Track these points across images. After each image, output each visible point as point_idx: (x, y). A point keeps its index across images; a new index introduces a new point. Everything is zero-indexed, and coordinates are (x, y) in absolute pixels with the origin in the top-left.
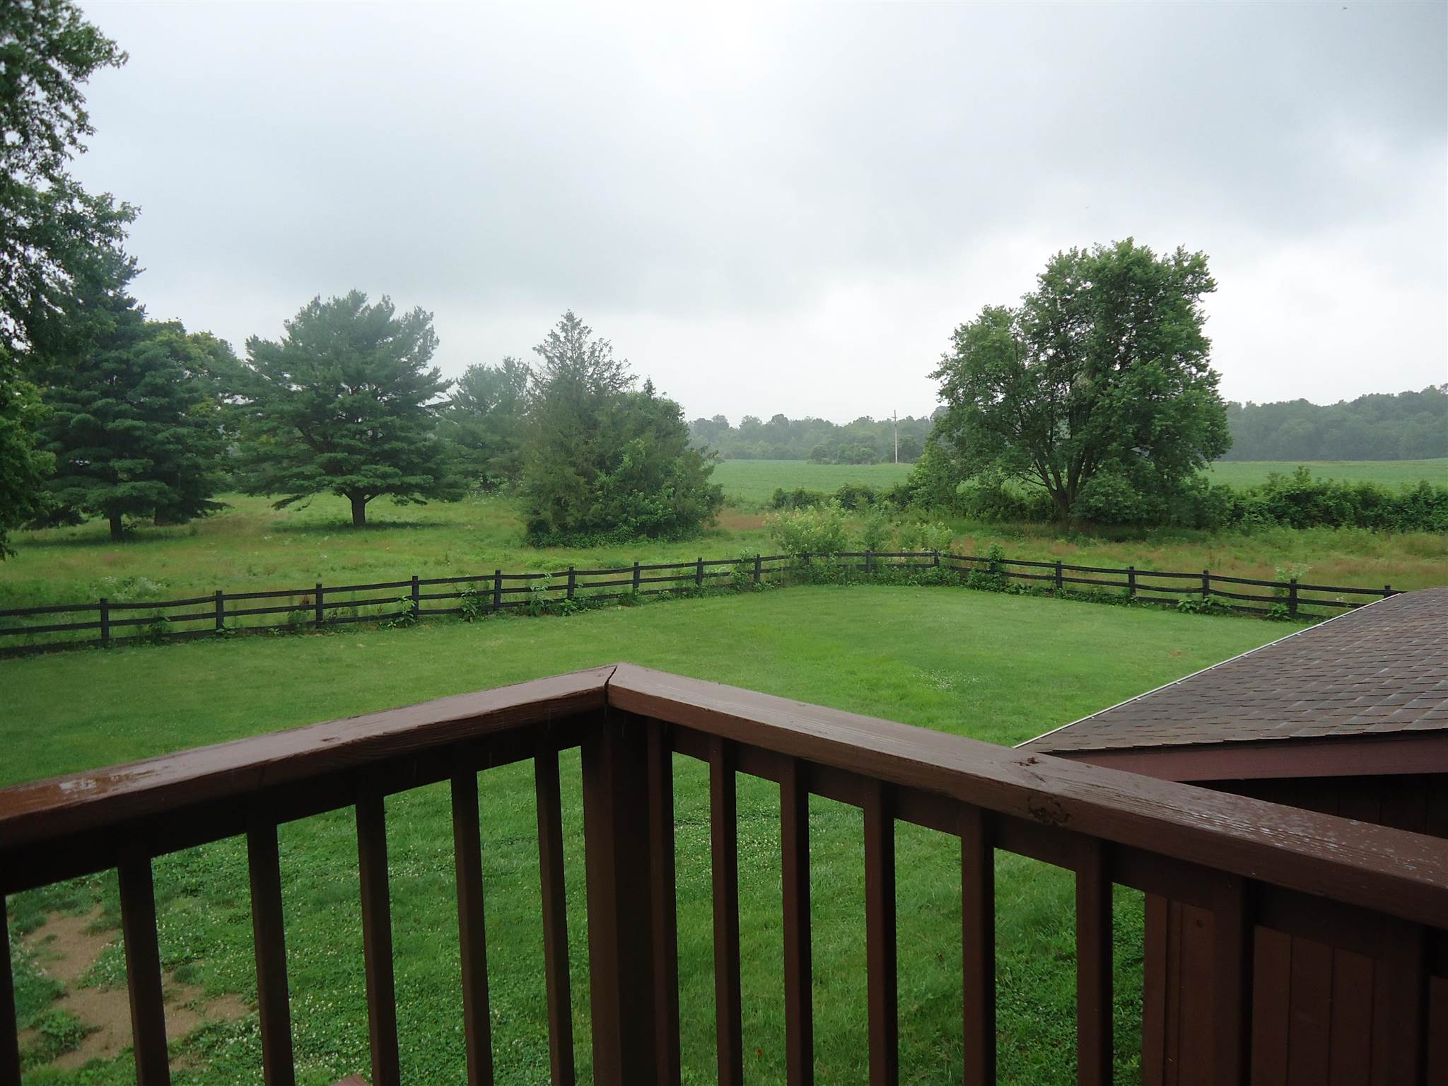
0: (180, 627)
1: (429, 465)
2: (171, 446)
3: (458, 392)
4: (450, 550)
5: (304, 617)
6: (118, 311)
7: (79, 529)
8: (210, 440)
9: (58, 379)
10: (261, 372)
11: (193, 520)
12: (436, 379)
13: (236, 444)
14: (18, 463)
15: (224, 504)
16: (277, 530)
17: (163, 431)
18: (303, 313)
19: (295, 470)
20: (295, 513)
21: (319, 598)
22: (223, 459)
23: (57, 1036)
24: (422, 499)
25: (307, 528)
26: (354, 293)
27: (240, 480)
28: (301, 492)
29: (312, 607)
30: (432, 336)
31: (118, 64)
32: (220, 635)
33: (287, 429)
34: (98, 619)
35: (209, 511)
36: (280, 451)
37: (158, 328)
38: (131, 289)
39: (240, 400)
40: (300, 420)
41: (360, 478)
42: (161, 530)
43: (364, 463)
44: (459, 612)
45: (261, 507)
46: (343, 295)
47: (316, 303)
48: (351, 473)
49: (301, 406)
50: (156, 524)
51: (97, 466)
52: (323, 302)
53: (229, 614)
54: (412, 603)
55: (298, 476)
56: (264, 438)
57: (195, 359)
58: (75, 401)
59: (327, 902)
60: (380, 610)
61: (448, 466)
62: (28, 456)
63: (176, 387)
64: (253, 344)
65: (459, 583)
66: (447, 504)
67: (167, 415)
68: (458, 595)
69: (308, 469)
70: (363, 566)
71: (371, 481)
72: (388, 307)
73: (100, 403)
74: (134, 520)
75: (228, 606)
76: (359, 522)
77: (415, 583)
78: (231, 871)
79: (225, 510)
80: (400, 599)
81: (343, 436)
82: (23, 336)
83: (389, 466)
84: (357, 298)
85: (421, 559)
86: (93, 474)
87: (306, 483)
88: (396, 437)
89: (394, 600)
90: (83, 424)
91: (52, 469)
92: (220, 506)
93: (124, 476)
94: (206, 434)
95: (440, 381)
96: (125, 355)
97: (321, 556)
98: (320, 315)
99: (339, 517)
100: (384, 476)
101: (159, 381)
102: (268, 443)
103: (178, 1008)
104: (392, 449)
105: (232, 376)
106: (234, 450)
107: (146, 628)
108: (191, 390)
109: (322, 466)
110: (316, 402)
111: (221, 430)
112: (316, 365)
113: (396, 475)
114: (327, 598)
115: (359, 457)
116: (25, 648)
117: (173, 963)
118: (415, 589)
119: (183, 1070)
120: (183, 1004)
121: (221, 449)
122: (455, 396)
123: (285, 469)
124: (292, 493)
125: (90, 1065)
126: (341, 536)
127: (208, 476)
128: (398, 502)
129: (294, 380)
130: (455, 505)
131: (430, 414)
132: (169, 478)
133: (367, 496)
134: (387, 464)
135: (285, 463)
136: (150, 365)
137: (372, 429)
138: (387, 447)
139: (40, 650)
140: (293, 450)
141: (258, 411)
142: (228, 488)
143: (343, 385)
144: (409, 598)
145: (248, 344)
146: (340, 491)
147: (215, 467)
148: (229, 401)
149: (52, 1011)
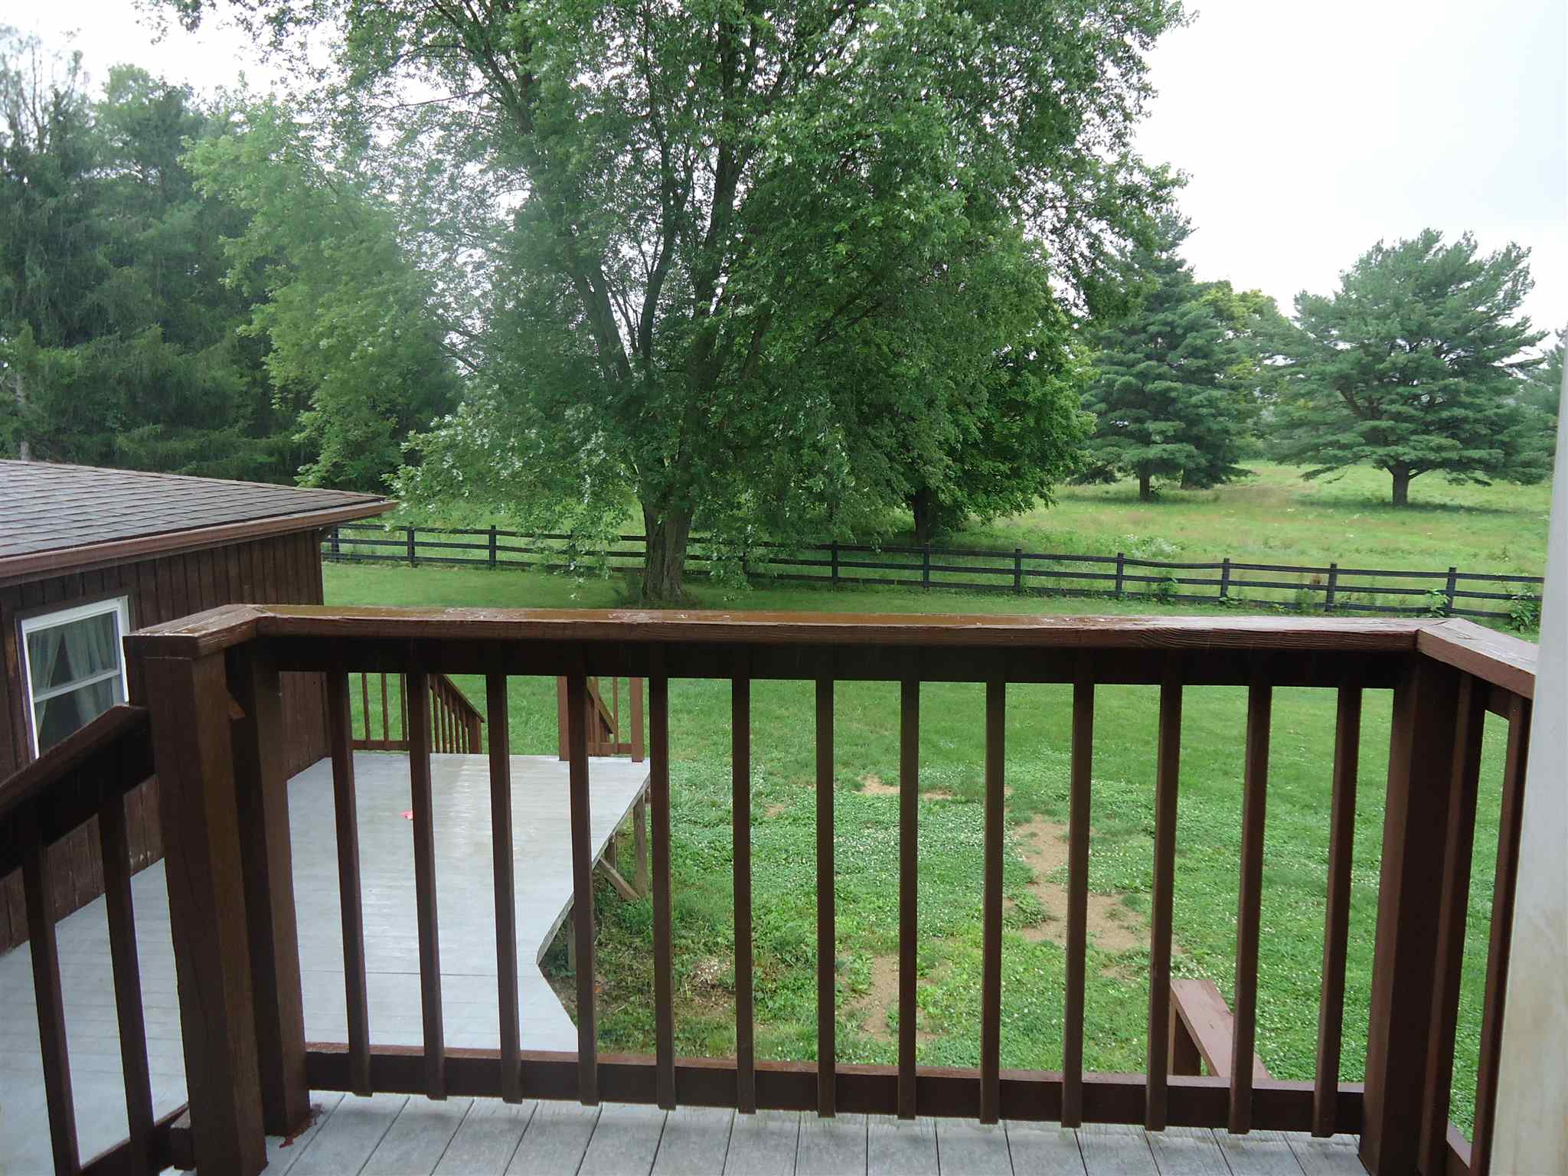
0: (1186, 590)
1: (1499, 437)
2: (1205, 410)
3: (1557, 347)
4: (1512, 543)
5: (1313, 597)
6: (1169, 273)
7: (1113, 487)
8: (1244, 404)
9: (1110, 343)
10: (1306, 330)
11: (1218, 486)
12: (1523, 331)
13: (1272, 408)
14: (1064, 422)
15: (1250, 472)
16: (1303, 503)
17: (1198, 394)
18: (1361, 261)
19: (1331, 438)
20: (1325, 486)
21: (1332, 578)
22: (1255, 424)
23: (1025, 912)
24: (1486, 479)
25: (1337, 504)
26: (1427, 232)
27: (1272, 447)
28: (1334, 463)
29: (1321, 588)
30: (1525, 278)
31: (1188, 24)
32: (1222, 603)
33: (1326, 392)
34: (1114, 572)
35: (1233, 478)
36: (1315, 417)
37: (1207, 287)
38: (1183, 251)
39: (1280, 361)
40: (1344, 383)
41: (1406, 450)
42: (1185, 493)
43: (1414, 432)
44: (1507, 618)
45: (1288, 477)
46: (1413, 235)
47: (1378, 249)
48: (1396, 443)
49: (1345, 367)
50: (1182, 487)
51: (1133, 427)
52: (1386, 246)
53: (1234, 583)
54: (1445, 599)
55: (1331, 444)
56: (1302, 402)
57: (1238, 318)
58: (1121, 364)
59: (1276, 883)
60: (1402, 602)
61: (1525, 440)
62: (1074, 417)
63: (1216, 348)
64: (1301, 299)
65: (1511, 583)
66: (1519, 487)
67: (1203, 377)
68: (1508, 597)
69: (1345, 438)
70: (1394, 551)
71: (1420, 454)
72: (1468, 245)
73: (1143, 365)
74: (1162, 482)
75: (1235, 575)
76: (1400, 500)
77: (1452, 575)
78: (1189, 824)
79: (1250, 477)
80: (1429, 592)
81: (1392, 402)
82: (1081, 303)
83: (1447, 437)
84: (1430, 238)
85: (1472, 551)
86: (1130, 435)
87: (1340, 453)
88: (1459, 402)
89: (1422, 592)
90: (1127, 386)
91: (1093, 429)
92: (1245, 473)
93: (1157, 438)
94: (1240, 397)
95: (1529, 333)
96: (1170, 317)
97: (1347, 535)
98: (1381, 262)
99: (1377, 493)
100: (1440, 449)
101: (1199, 342)
102: (1305, 407)
103: (1122, 927)
104: (1452, 417)
105: (1276, 335)
106: (1268, 415)
107: (1154, 586)
108: (1231, 351)
109: (1362, 435)
110: (1364, 361)
111: (1257, 393)
112: (1369, 319)
113: (1453, 448)
114: (1342, 580)
115: (1408, 425)
116: (1052, 590)
117: (1124, 888)
118: (1451, 583)
119: (1115, 979)
120: (1126, 925)
121: (1254, 413)
122: (1551, 352)
123: (1319, 437)
124: (1325, 463)
125: (1045, 944)
126: (1376, 515)
127: (1238, 441)
128: (1455, 480)
129: (1342, 338)
130: (1531, 488)
131: (1511, 375)
132: (1198, 442)
133: (1413, 472)
134: (1445, 435)
135: (1322, 429)
136: (1193, 327)
137: (1430, 393)
138: (1445, 414)
139: (1065, 593)
140: (1332, 416)
141: (1299, 373)
142: (1257, 455)
143: (1400, 341)
144: (1442, 592)
145: (1296, 300)
146: (1381, 464)
147: (1245, 431)
148: (1268, 362)
149: (1025, 891)
